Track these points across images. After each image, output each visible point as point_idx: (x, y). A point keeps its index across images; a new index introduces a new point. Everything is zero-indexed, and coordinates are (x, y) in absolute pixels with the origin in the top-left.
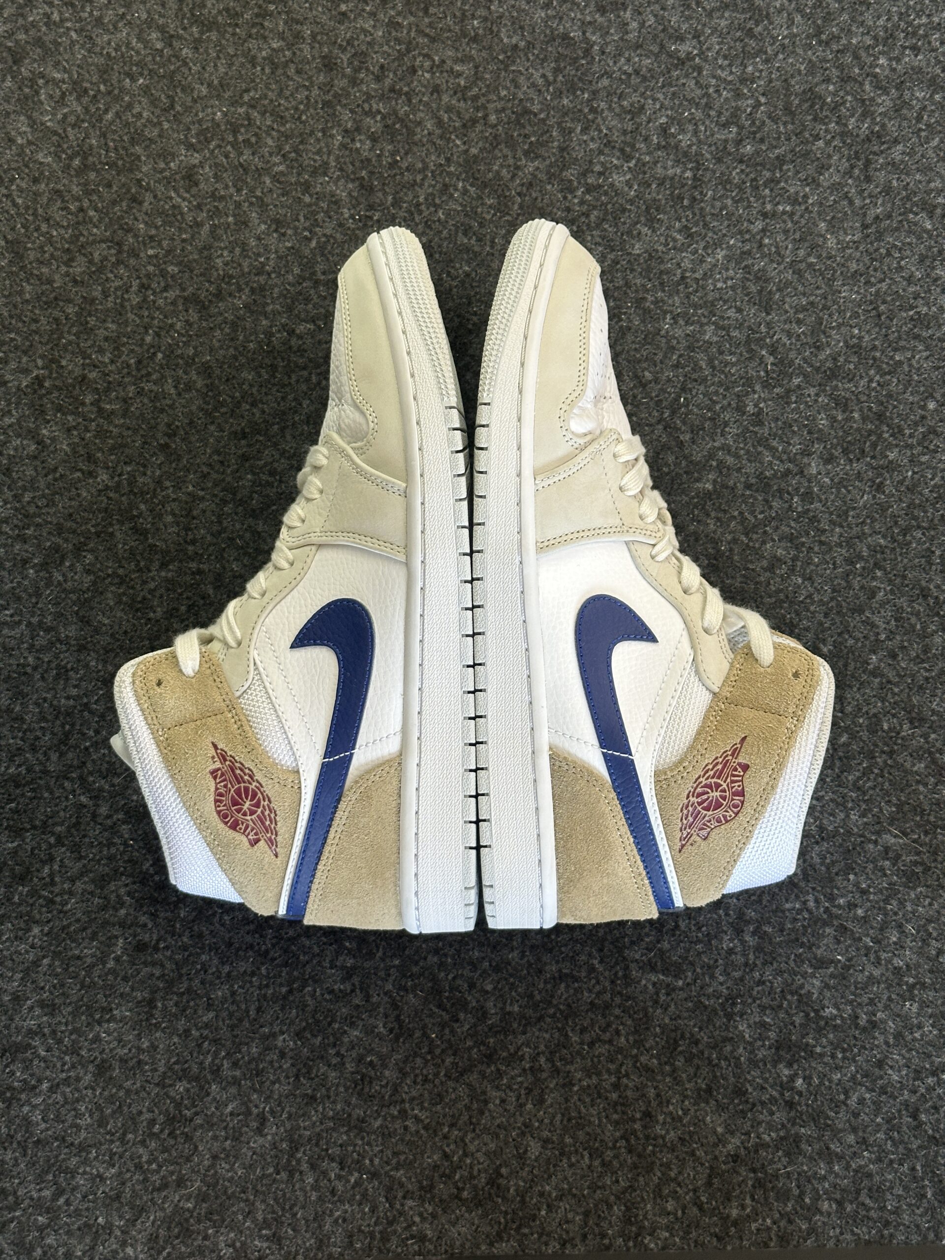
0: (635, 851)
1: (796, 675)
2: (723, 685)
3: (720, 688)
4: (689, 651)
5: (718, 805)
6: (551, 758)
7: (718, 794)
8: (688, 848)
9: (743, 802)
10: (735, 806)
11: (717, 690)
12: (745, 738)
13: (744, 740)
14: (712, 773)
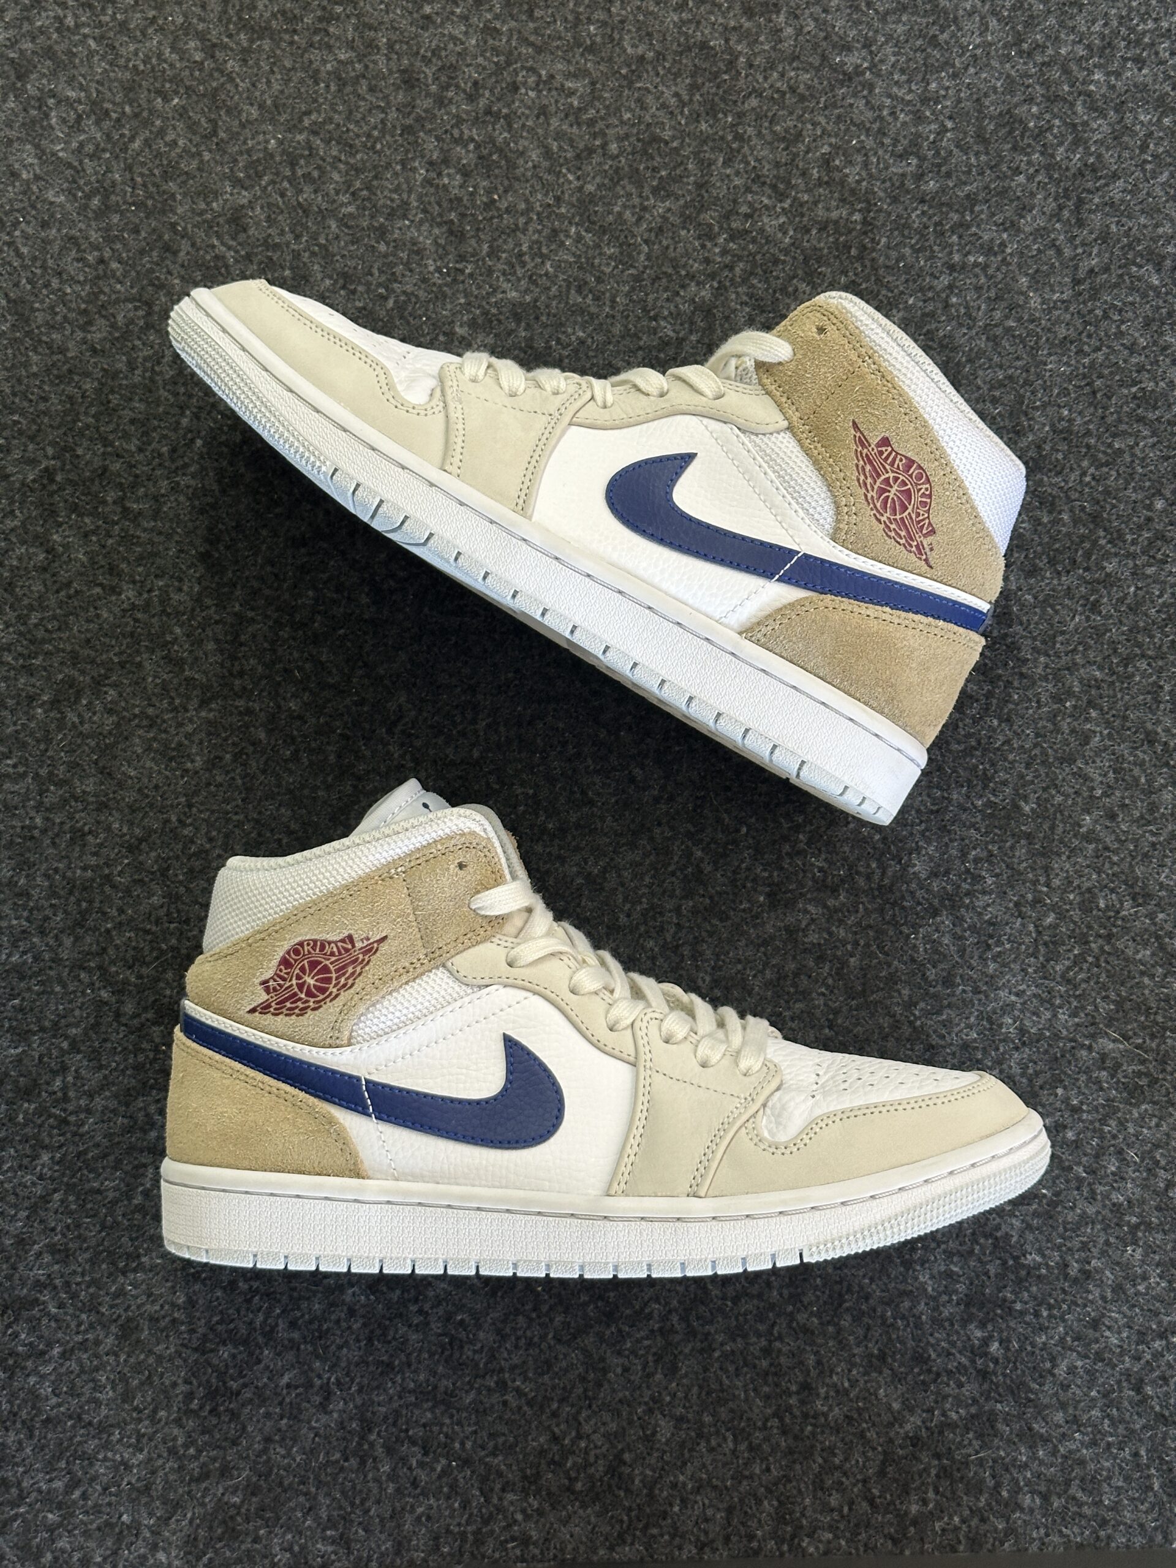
0: (903, 614)
1: (821, 330)
2: (784, 414)
3: (786, 419)
4: (726, 428)
5: (908, 495)
6: (750, 639)
7: (896, 487)
8: (933, 557)
9: (920, 467)
10: (919, 477)
11: (785, 424)
12: (854, 423)
13: (855, 425)
14: (869, 480)
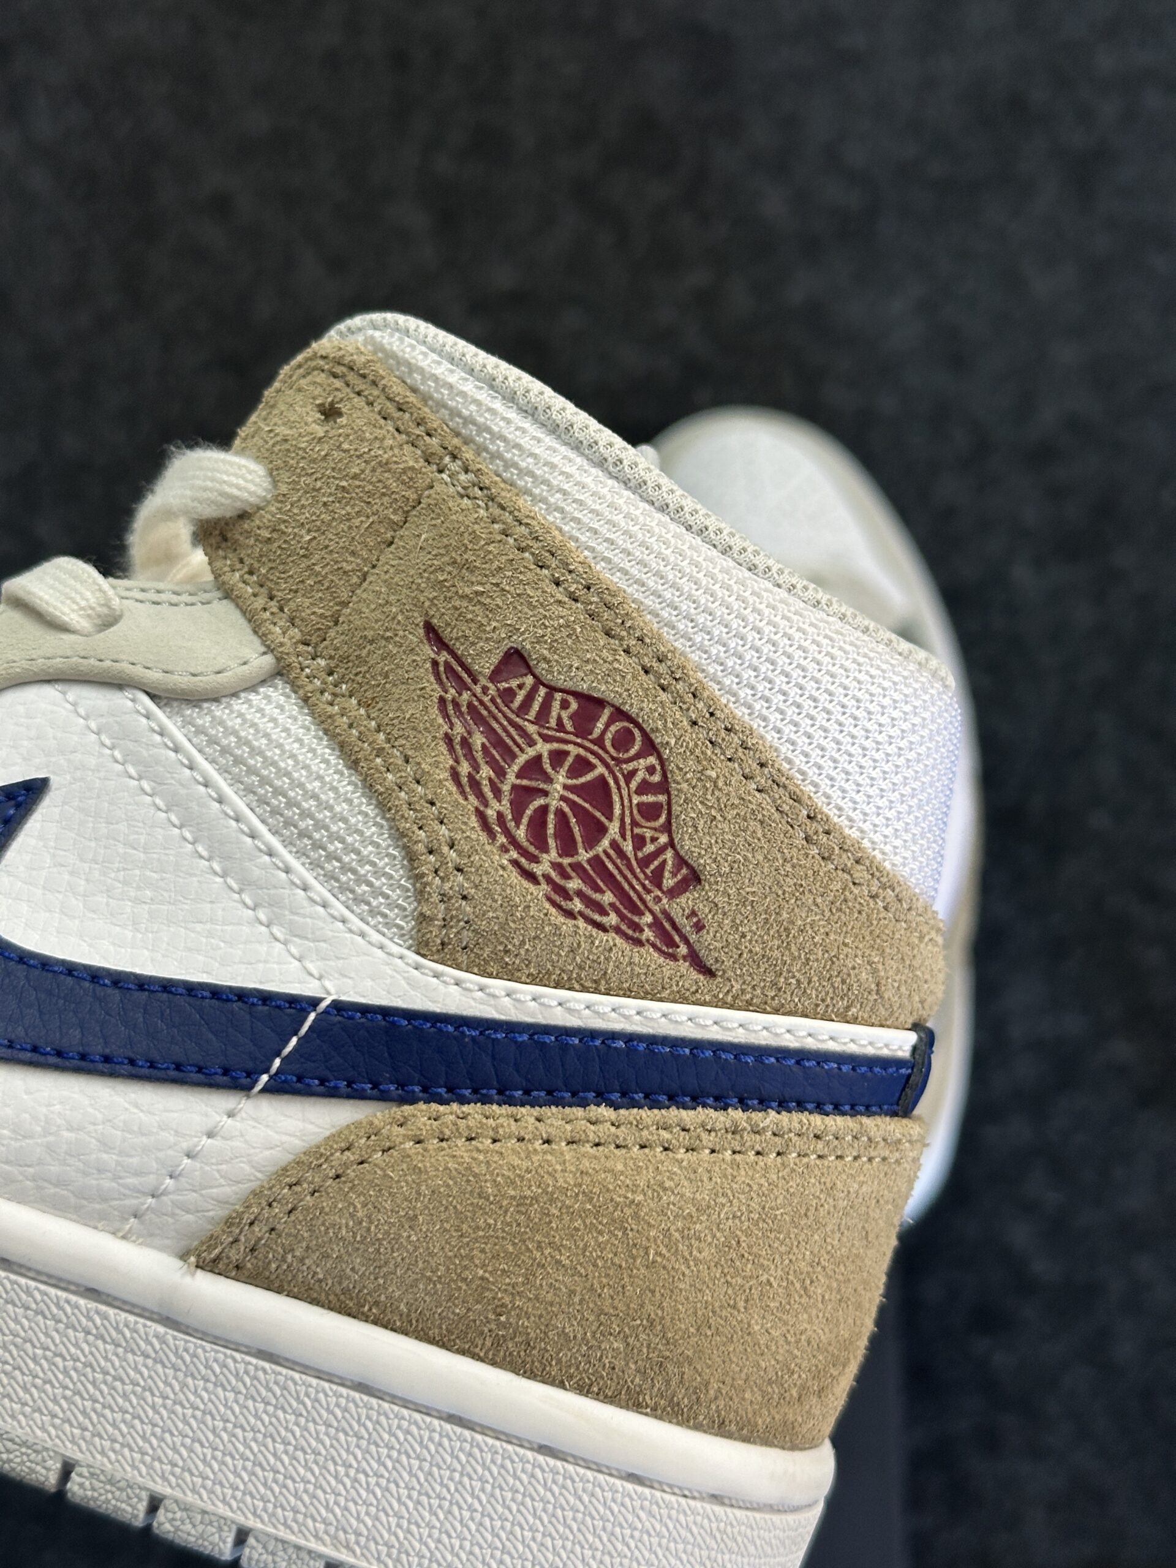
0: (648, 1115)
1: (330, 413)
2: (263, 637)
3: (269, 650)
4: (122, 700)
5: (600, 792)
6: (212, 1265)
7: (561, 778)
8: (709, 943)
9: (620, 714)
10: (623, 741)
11: (268, 660)
12: (429, 628)
13: (432, 633)
14: (486, 772)
